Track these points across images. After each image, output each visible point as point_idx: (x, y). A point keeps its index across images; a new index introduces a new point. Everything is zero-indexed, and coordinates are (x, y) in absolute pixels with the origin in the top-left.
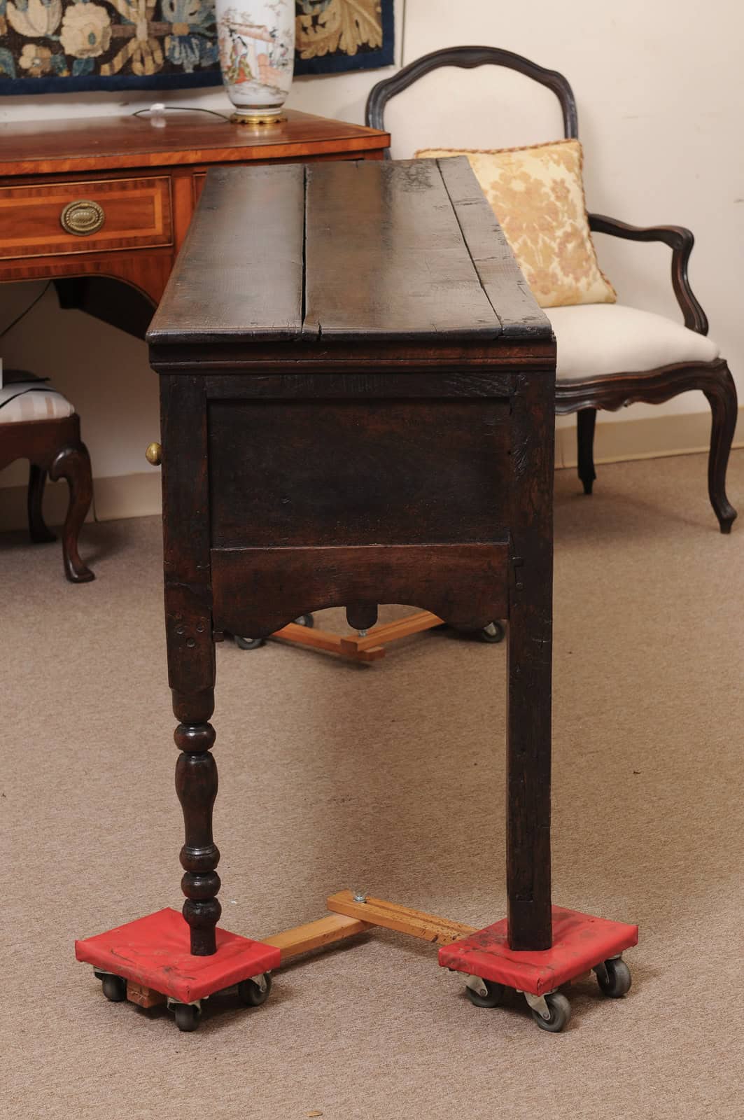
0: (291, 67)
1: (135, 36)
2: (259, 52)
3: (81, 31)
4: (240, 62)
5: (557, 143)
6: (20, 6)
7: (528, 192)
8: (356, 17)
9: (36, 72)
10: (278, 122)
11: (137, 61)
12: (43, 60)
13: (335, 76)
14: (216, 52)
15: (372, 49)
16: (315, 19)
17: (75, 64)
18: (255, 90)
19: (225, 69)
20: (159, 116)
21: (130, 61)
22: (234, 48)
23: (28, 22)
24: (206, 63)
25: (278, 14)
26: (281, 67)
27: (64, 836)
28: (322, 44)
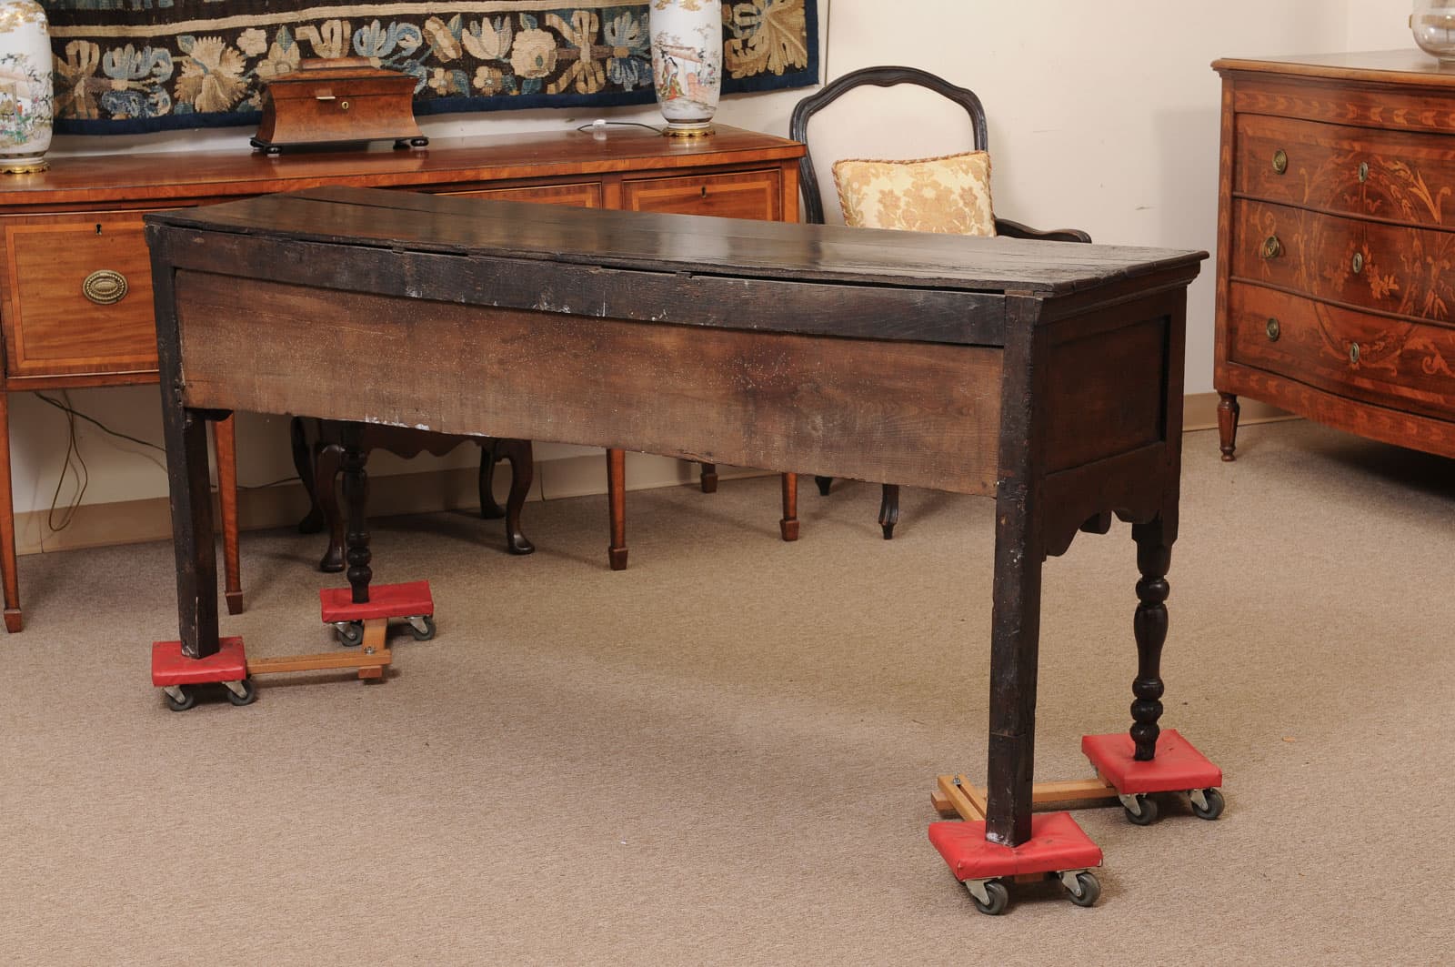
0: (718, 85)
1: (579, 58)
2: (688, 71)
3: (530, 53)
4: (671, 81)
5: (966, 155)
6: (473, 32)
7: (938, 199)
8: (783, 40)
9: (489, 91)
10: (706, 135)
11: (581, 81)
12: (494, 80)
13: (763, 95)
14: (651, 73)
15: (798, 70)
16: (745, 43)
17: (524, 84)
18: (685, 106)
19: (658, 87)
20: (600, 130)
21: (574, 81)
22: (666, 68)
23: (482, 46)
24: (644, 83)
25: (706, 37)
26: (708, 86)
27: (477, 782)
28: (752, 65)
